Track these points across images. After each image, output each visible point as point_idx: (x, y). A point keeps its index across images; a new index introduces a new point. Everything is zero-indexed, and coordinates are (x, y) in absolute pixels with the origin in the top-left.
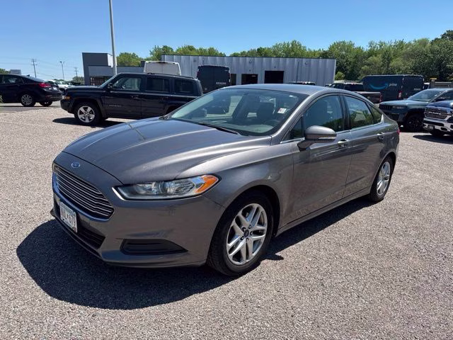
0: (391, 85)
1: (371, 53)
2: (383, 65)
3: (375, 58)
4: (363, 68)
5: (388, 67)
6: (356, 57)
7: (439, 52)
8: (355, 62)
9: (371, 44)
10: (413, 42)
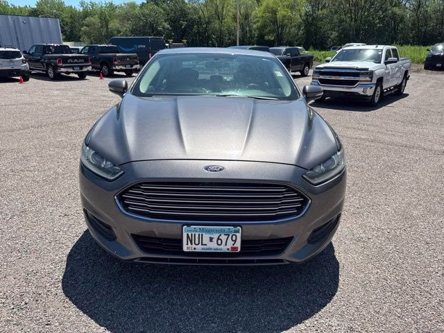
0: (139, 46)
1: (86, 14)
2: (102, 27)
3: (92, 19)
4: (82, 29)
5: (107, 28)
6: (71, 17)
7: (150, 15)
8: (72, 23)
9: (82, 4)
10: (123, 5)
